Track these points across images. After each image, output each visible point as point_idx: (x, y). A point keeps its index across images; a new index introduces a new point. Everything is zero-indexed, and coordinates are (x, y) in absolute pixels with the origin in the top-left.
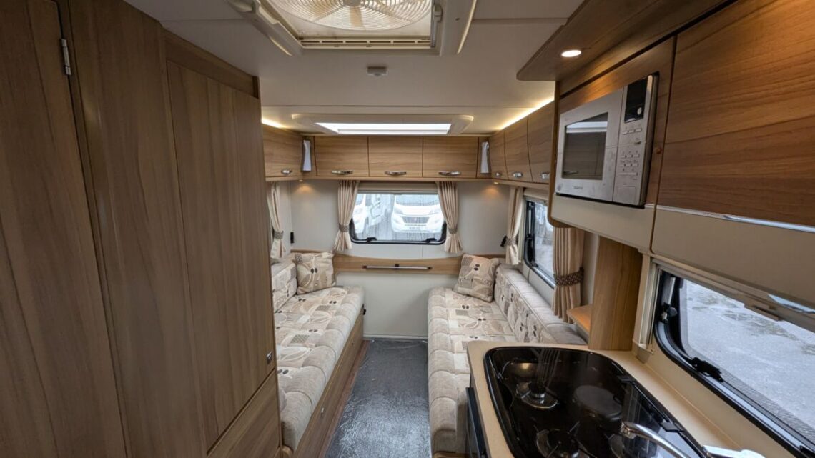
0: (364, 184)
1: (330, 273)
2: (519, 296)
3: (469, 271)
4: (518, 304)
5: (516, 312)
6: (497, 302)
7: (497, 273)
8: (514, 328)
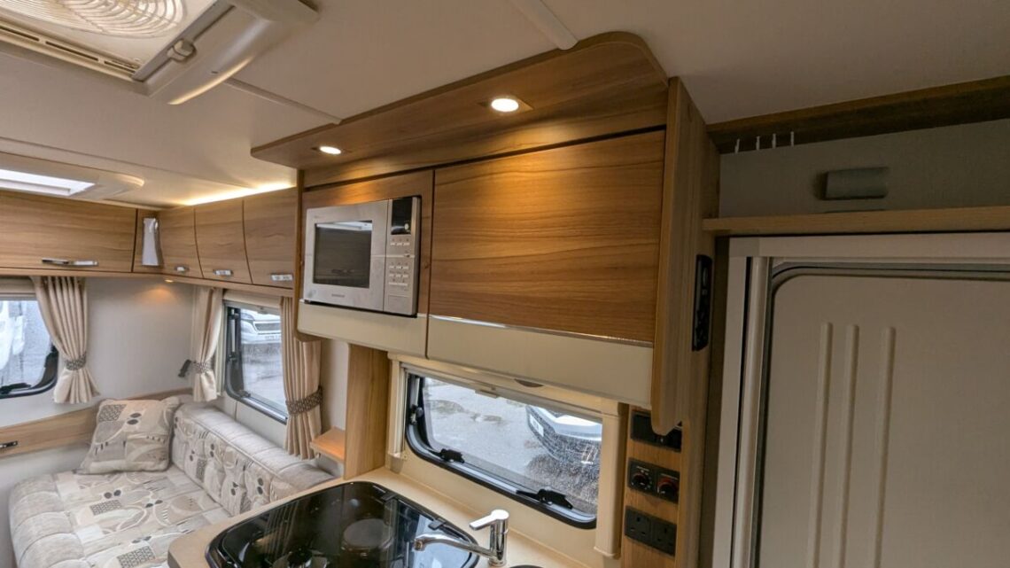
2: (227, 445)
3: (118, 428)
4: (226, 457)
5: (222, 471)
6: (180, 466)
7: (177, 419)
8: (220, 495)
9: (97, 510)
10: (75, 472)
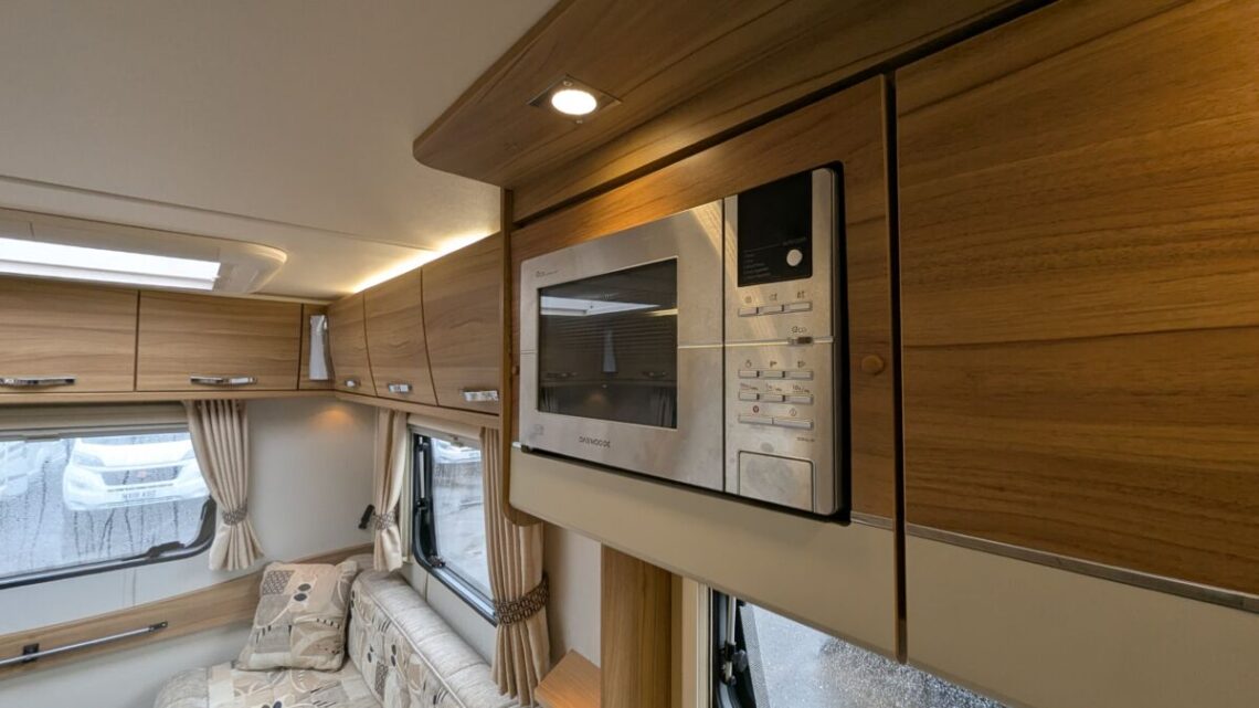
2: (413, 651)
4: (411, 672)
5: (405, 691)
6: (358, 665)
7: (354, 594)
10: (233, 665)
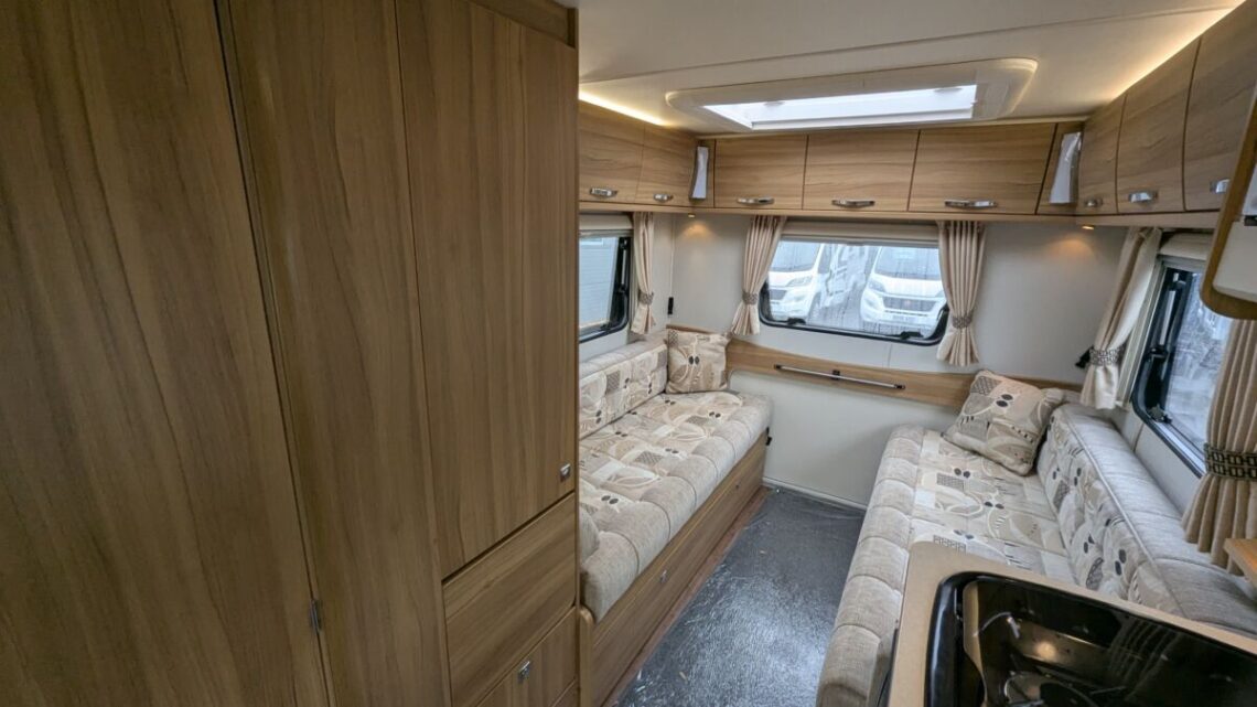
0: (795, 224)
1: (720, 368)
3: (987, 405)
4: (1090, 494)
5: (1081, 510)
6: (1042, 479)
7: (1053, 419)
8: (1071, 541)
9: (942, 480)
10: (942, 435)
